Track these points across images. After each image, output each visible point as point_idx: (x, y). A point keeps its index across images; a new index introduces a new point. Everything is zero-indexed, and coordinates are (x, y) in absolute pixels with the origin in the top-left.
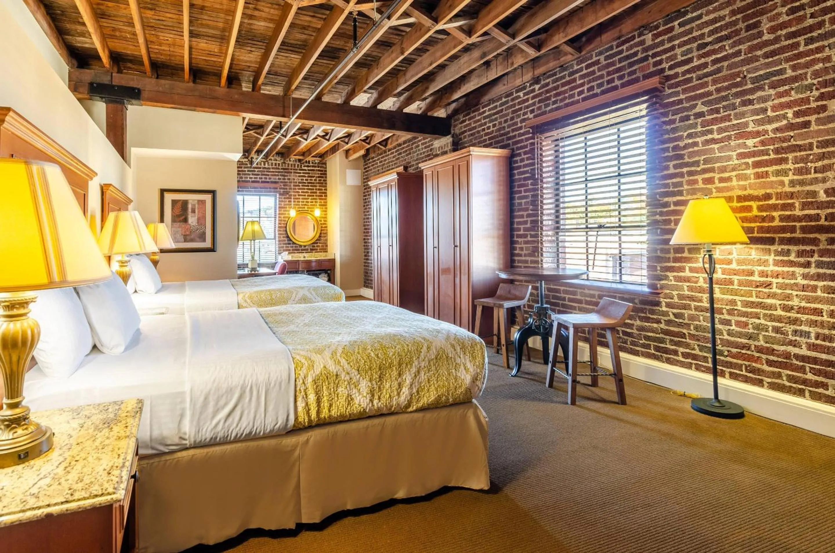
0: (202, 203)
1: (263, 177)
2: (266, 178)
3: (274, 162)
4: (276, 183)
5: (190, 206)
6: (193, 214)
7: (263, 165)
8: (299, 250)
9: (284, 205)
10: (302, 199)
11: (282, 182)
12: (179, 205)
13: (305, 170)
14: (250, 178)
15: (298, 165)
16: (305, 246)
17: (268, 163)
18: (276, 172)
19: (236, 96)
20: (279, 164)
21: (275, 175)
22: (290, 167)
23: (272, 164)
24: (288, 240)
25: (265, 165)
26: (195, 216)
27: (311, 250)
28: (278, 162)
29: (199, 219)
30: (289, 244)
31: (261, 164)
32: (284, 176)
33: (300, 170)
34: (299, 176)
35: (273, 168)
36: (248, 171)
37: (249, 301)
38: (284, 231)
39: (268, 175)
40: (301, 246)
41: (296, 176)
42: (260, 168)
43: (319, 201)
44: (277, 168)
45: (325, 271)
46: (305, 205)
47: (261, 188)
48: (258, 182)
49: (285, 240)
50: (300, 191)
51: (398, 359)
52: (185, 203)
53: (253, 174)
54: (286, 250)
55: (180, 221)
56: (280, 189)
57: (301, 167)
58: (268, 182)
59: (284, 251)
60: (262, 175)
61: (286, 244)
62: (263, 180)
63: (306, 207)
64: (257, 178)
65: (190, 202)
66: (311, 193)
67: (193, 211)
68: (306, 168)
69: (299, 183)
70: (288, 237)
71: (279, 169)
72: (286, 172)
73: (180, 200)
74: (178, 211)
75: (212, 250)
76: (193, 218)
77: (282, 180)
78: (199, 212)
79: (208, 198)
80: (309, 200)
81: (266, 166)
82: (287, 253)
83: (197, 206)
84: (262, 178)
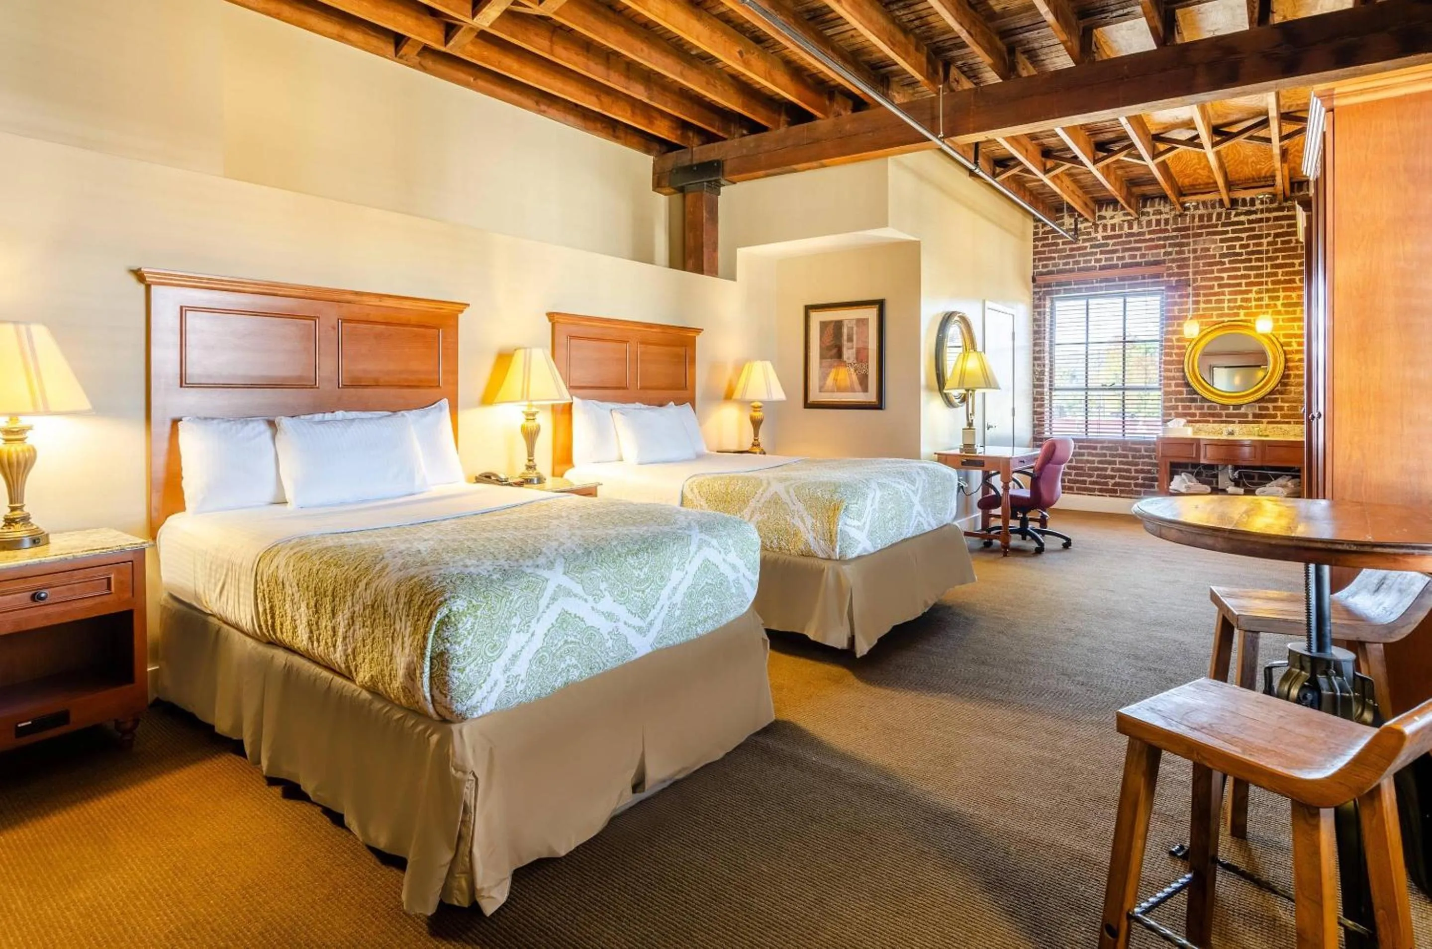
0: (862, 322)
1: (1127, 254)
2: (1135, 257)
3: (1154, 218)
4: (1156, 263)
5: (845, 331)
6: (850, 344)
7: (1126, 230)
8: (1220, 415)
9: (1180, 311)
10: (1231, 293)
11: (1173, 261)
12: (830, 330)
13: (1242, 223)
14: (1097, 261)
15: (1219, 215)
16: (1238, 407)
17: (1139, 223)
18: (1159, 239)
19: (848, 127)
20: (1167, 221)
21: (1157, 247)
22: (1197, 223)
23: (1149, 223)
24: (1189, 393)
25: (1131, 227)
26: (852, 348)
27: (1255, 416)
28: (1164, 216)
29: (858, 352)
30: (1193, 400)
31: (1121, 228)
32: (1181, 245)
33: (1224, 225)
34: (1222, 241)
35: (1150, 232)
36: (1092, 247)
37: (696, 491)
38: (1178, 370)
39: (1139, 249)
40: (1225, 407)
41: (1215, 242)
42: (1120, 236)
43: (1281, 294)
44: (1161, 231)
45: (1293, 472)
46: (1240, 307)
47: (1122, 279)
48: (1115, 267)
49: (1181, 393)
50: (1225, 275)
51: (332, 587)
52: (838, 325)
53: (1102, 253)
54: (1184, 415)
55: (831, 357)
56: (1169, 275)
57: (1228, 216)
58: (1138, 265)
59: (1178, 415)
60: (1125, 250)
61: (1182, 400)
62: (1127, 261)
63: (1242, 312)
64: (1112, 259)
65: (845, 323)
66: (1256, 276)
67: (850, 339)
68: (1243, 218)
69: (1222, 256)
70: (1187, 385)
71: (1166, 231)
72: (1183, 237)
73: (831, 322)
74: (829, 341)
75: (879, 405)
76: (850, 351)
77: (1174, 256)
78: (858, 339)
79: (871, 314)
80: (1252, 296)
81: (1135, 229)
82: (1183, 421)
83: (855, 329)
84: (1123, 258)
